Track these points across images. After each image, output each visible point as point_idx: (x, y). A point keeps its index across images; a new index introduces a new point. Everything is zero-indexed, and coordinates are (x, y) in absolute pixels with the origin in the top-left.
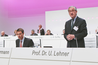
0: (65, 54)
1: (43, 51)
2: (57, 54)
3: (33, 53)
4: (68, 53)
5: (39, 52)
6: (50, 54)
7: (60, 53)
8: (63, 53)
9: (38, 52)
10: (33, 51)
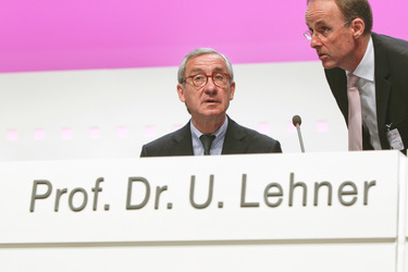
0: (341, 193)
1: (132, 180)
2: (267, 195)
3: (35, 197)
4: (369, 185)
5: (97, 190)
6: (200, 199)
7: (293, 186)
8: (317, 186)
9: (89, 186)
10: (38, 183)
